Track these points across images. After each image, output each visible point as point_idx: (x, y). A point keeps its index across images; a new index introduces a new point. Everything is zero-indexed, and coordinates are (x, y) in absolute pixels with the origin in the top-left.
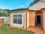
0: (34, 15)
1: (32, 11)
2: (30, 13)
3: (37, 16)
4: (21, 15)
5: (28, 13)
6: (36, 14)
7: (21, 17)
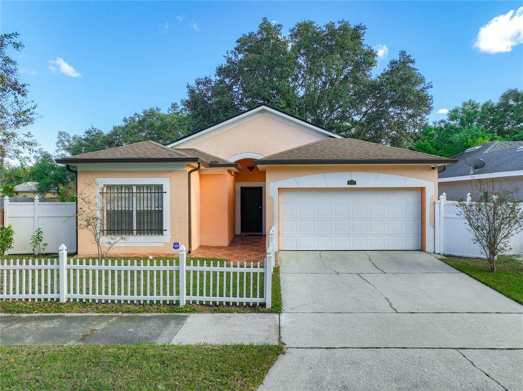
0: (225, 183)
1: (215, 164)
2: (201, 176)
3: (242, 189)
4: (159, 187)
5: (195, 176)
6: (237, 177)
7: (160, 200)
